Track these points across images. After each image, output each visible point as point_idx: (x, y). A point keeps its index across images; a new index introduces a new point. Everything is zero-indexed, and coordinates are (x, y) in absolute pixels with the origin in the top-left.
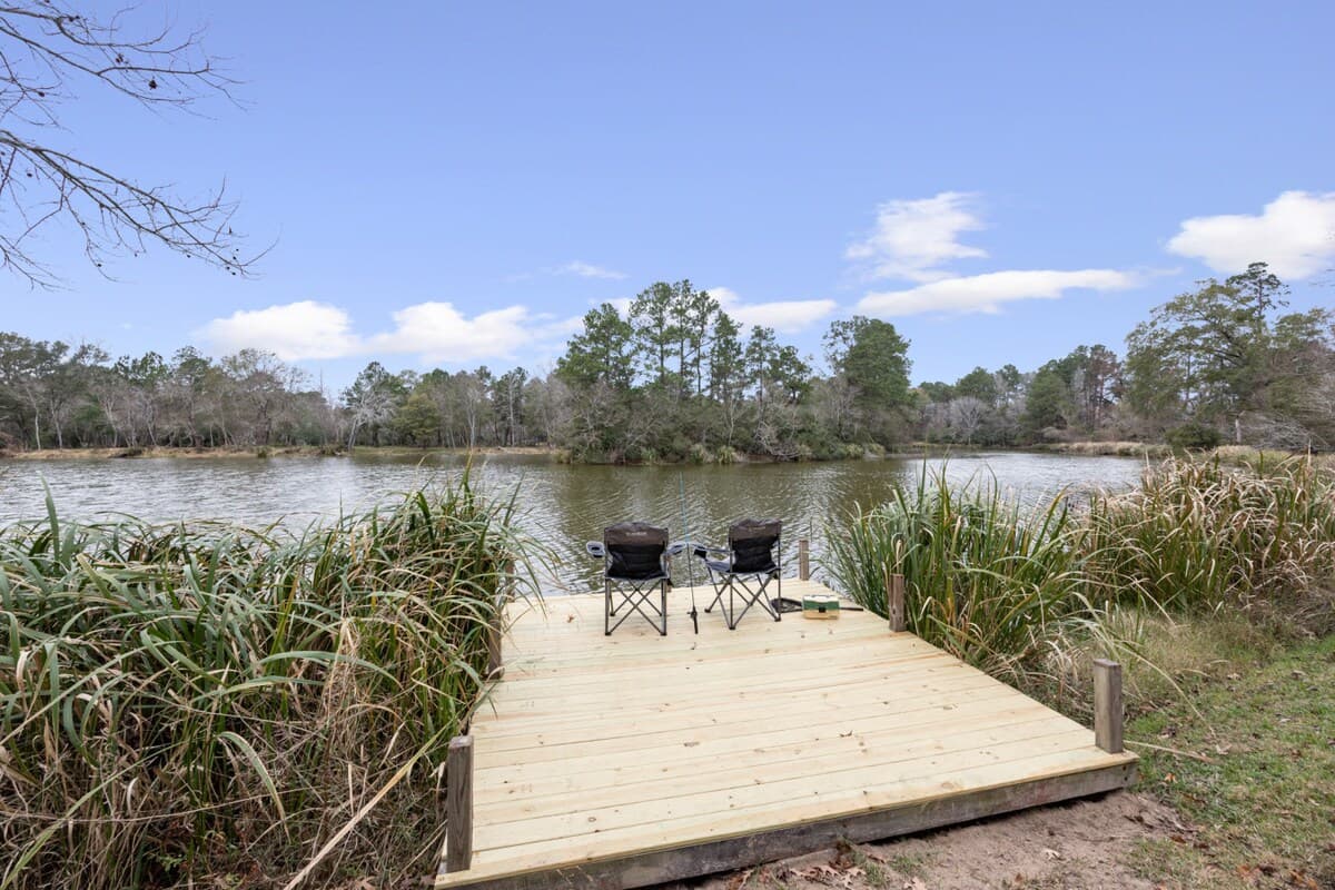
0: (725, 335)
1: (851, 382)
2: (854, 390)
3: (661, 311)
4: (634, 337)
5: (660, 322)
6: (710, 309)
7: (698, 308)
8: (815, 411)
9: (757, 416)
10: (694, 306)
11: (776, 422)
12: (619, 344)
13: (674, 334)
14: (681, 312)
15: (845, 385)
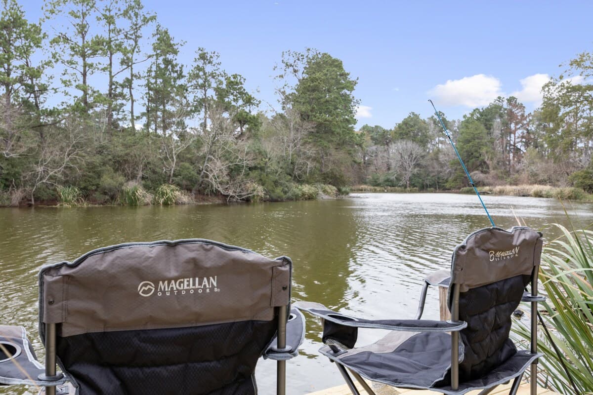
0: (164, 53)
1: (305, 117)
2: (309, 126)
3: (84, 15)
4: (45, 43)
5: (82, 30)
6: (146, 21)
7: (130, 18)
8: (268, 146)
9: (205, 149)
10: (125, 14)
11: (226, 156)
12: (25, 52)
13: (100, 46)
14: (110, 20)
15: (298, 120)
